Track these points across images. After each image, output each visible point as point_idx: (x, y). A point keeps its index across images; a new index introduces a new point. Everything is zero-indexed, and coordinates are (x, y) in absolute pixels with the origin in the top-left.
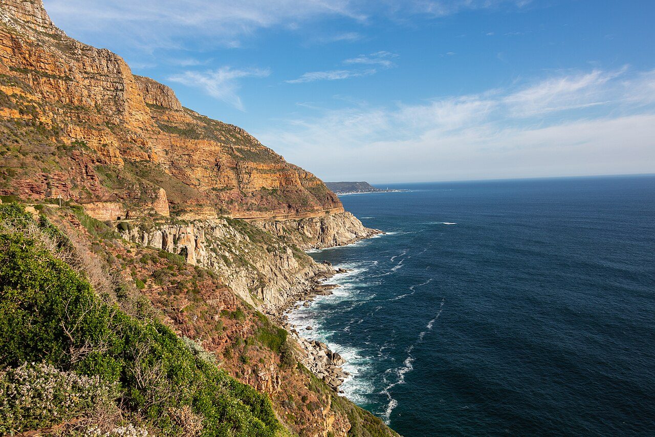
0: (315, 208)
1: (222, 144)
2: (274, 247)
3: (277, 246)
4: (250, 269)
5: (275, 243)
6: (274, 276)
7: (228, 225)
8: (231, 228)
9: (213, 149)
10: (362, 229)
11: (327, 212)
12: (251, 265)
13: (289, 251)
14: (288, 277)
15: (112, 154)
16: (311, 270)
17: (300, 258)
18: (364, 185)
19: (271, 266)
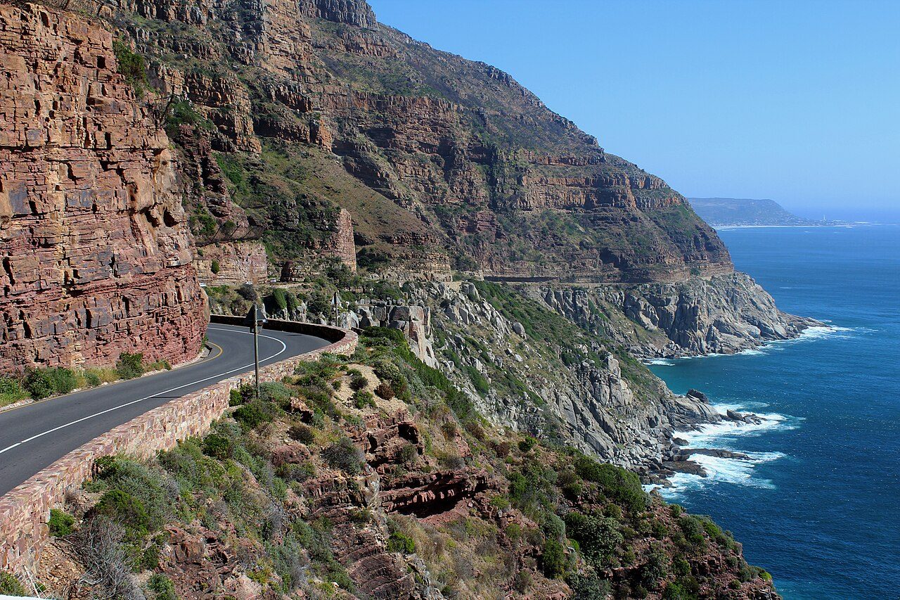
0: (667, 261)
1: (462, 107)
2: (577, 352)
3: (584, 349)
4: (530, 403)
5: (581, 341)
6: (580, 423)
7: (478, 297)
8: (486, 304)
9: (442, 118)
10: (775, 316)
11: (695, 272)
12: (530, 394)
13: (614, 363)
14: (611, 424)
15: (238, 128)
16: (661, 411)
17: (635, 379)
18: (767, 208)
19: (574, 397)
